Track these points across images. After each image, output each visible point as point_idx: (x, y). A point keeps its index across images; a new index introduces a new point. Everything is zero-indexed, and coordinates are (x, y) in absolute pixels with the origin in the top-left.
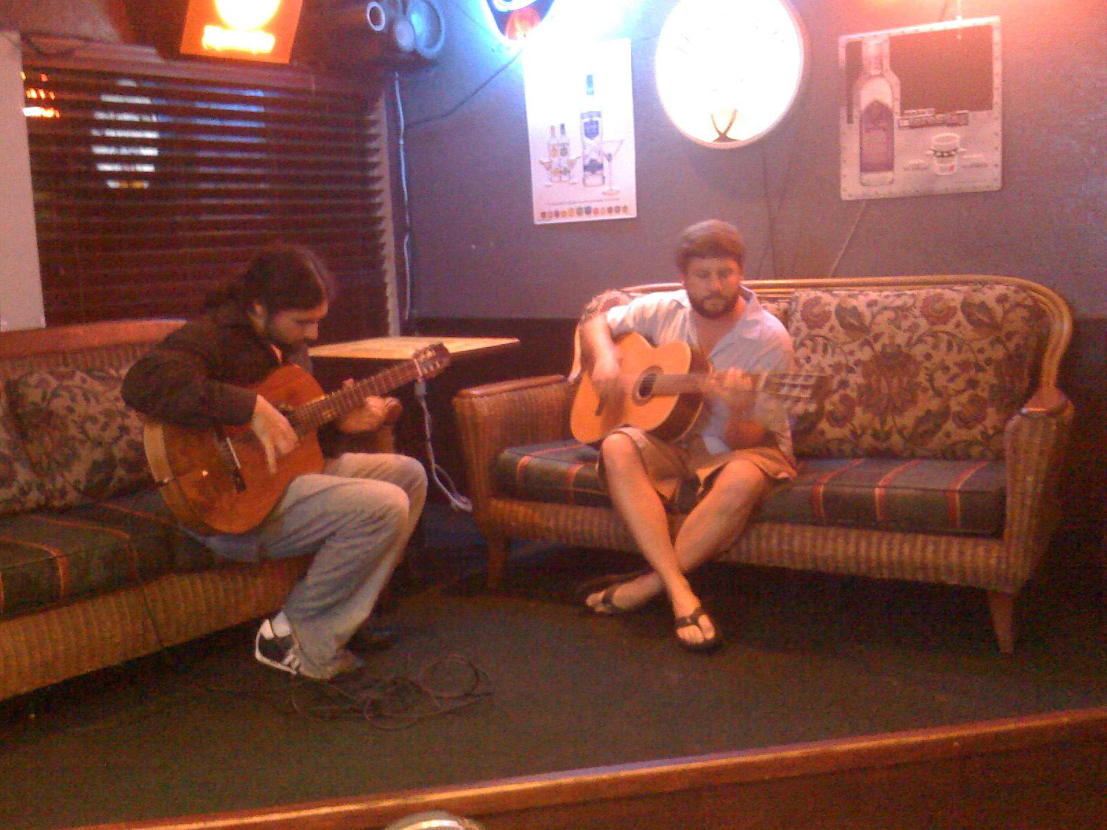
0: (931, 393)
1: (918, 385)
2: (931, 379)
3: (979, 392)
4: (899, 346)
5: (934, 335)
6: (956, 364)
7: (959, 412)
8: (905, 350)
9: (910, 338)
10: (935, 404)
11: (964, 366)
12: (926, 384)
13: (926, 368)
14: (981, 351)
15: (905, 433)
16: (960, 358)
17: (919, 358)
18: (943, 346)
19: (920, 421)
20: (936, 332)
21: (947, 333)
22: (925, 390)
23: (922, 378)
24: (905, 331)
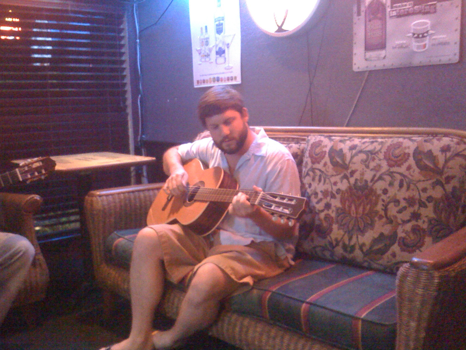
0: (384, 220)
1: (377, 212)
2: (386, 210)
3: (420, 223)
4: (366, 181)
5: (391, 174)
6: (405, 199)
7: (404, 238)
8: (370, 184)
9: (375, 176)
10: (387, 230)
11: (411, 201)
12: (382, 213)
13: (383, 201)
14: (425, 190)
15: (365, 249)
16: (407, 195)
17: (379, 192)
18: (397, 184)
19: (375, 241)
20: (392, 172)
21: (401, 174)
22: (381, 217)
23: (379, 207)
24: (372, 170)
